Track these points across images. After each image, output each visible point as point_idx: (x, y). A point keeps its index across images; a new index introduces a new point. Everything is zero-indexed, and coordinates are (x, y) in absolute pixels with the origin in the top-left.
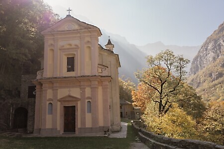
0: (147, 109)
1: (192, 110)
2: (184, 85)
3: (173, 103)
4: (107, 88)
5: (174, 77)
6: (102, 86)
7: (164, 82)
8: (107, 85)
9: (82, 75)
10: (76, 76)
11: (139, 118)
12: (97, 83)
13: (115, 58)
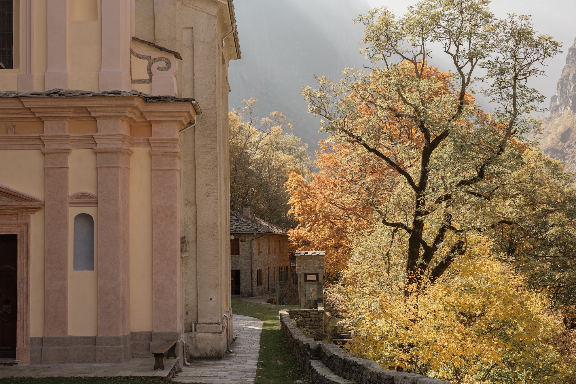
0: (356, 257)
1: (554, 267)
2: (528, 155)
3: (472, 236)
4: (174, 155)
5: (482, 118)
6: (148, 143)
7: (439, 139)
8: (173, 142)
9: (51, 87)
10: (24, 91)
11: (314, 296)
12: (123, 129)
13: (214, 11)
